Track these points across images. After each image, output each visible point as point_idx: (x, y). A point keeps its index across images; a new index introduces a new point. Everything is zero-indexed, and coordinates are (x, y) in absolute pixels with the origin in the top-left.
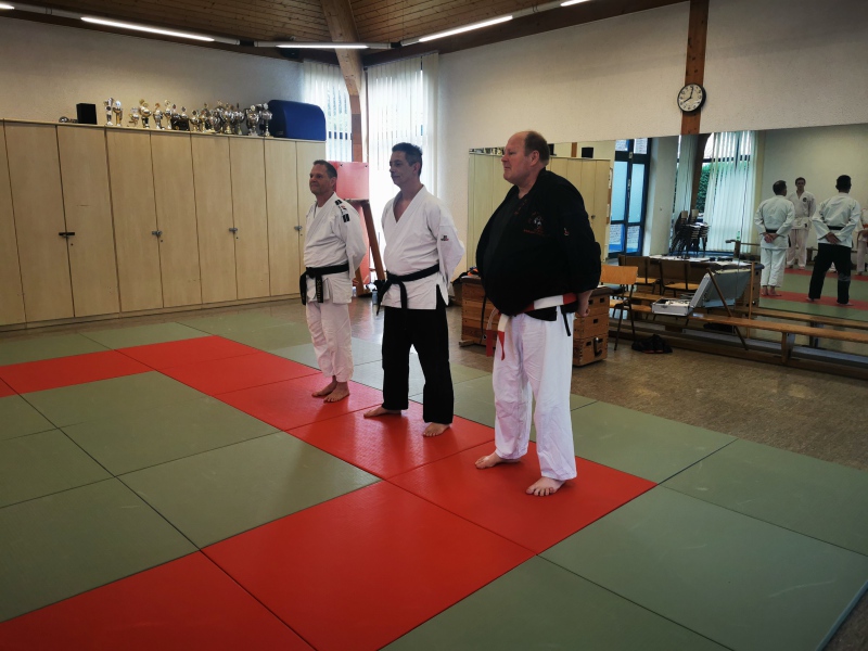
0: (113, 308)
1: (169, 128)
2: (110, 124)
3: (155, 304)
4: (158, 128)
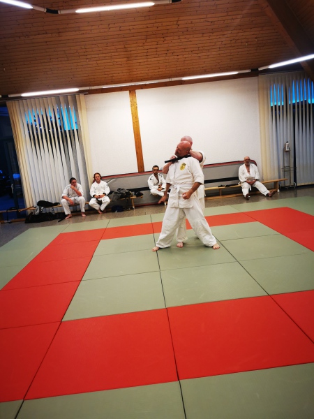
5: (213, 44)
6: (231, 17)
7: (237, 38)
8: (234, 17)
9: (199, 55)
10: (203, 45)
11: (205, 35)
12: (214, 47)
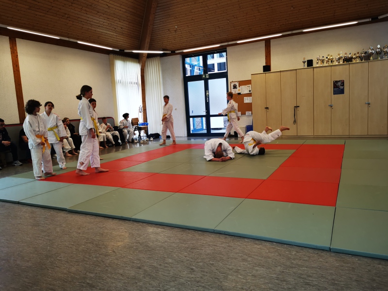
0: (311, 134)
1: (341, 63)
2: (318, 65)
3: (328, 133)
4: (337, 64)
5: (98, 22)
6: (120, 9)
7: (113, 23)
8: (122, 9)
9: (84, 26)
10: (91, 20)
11: (98, 14)
12: (97, 24)
